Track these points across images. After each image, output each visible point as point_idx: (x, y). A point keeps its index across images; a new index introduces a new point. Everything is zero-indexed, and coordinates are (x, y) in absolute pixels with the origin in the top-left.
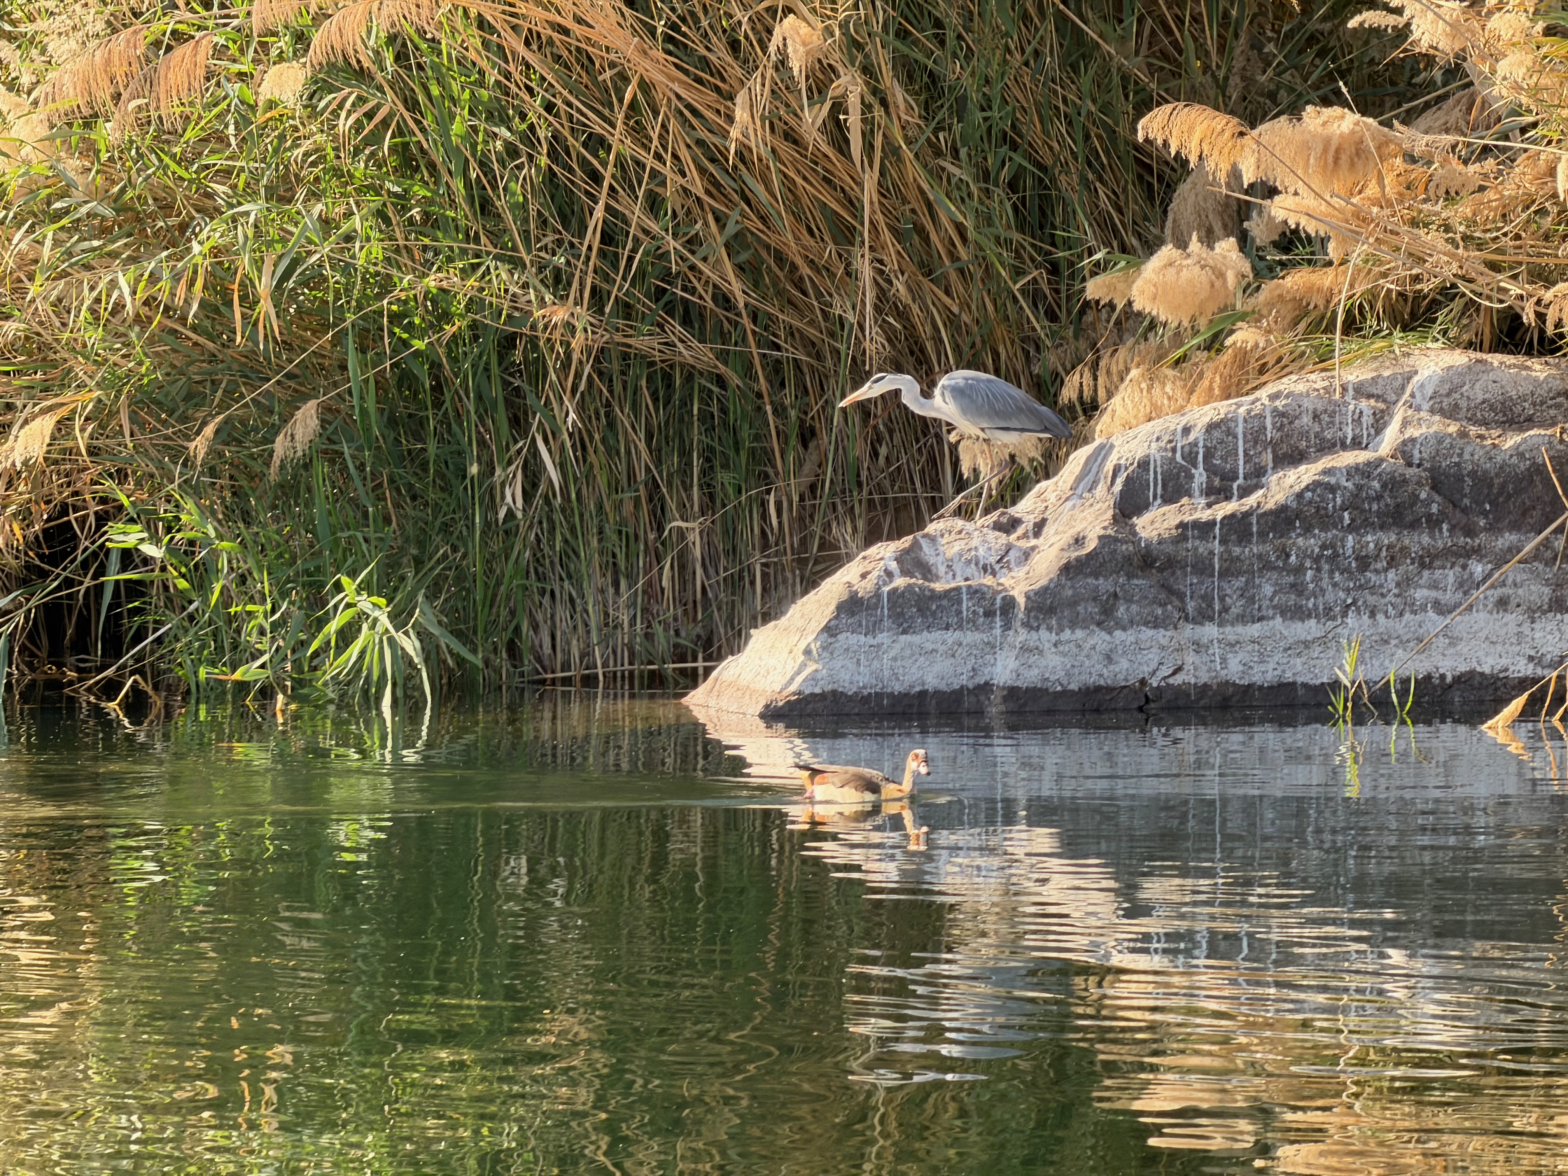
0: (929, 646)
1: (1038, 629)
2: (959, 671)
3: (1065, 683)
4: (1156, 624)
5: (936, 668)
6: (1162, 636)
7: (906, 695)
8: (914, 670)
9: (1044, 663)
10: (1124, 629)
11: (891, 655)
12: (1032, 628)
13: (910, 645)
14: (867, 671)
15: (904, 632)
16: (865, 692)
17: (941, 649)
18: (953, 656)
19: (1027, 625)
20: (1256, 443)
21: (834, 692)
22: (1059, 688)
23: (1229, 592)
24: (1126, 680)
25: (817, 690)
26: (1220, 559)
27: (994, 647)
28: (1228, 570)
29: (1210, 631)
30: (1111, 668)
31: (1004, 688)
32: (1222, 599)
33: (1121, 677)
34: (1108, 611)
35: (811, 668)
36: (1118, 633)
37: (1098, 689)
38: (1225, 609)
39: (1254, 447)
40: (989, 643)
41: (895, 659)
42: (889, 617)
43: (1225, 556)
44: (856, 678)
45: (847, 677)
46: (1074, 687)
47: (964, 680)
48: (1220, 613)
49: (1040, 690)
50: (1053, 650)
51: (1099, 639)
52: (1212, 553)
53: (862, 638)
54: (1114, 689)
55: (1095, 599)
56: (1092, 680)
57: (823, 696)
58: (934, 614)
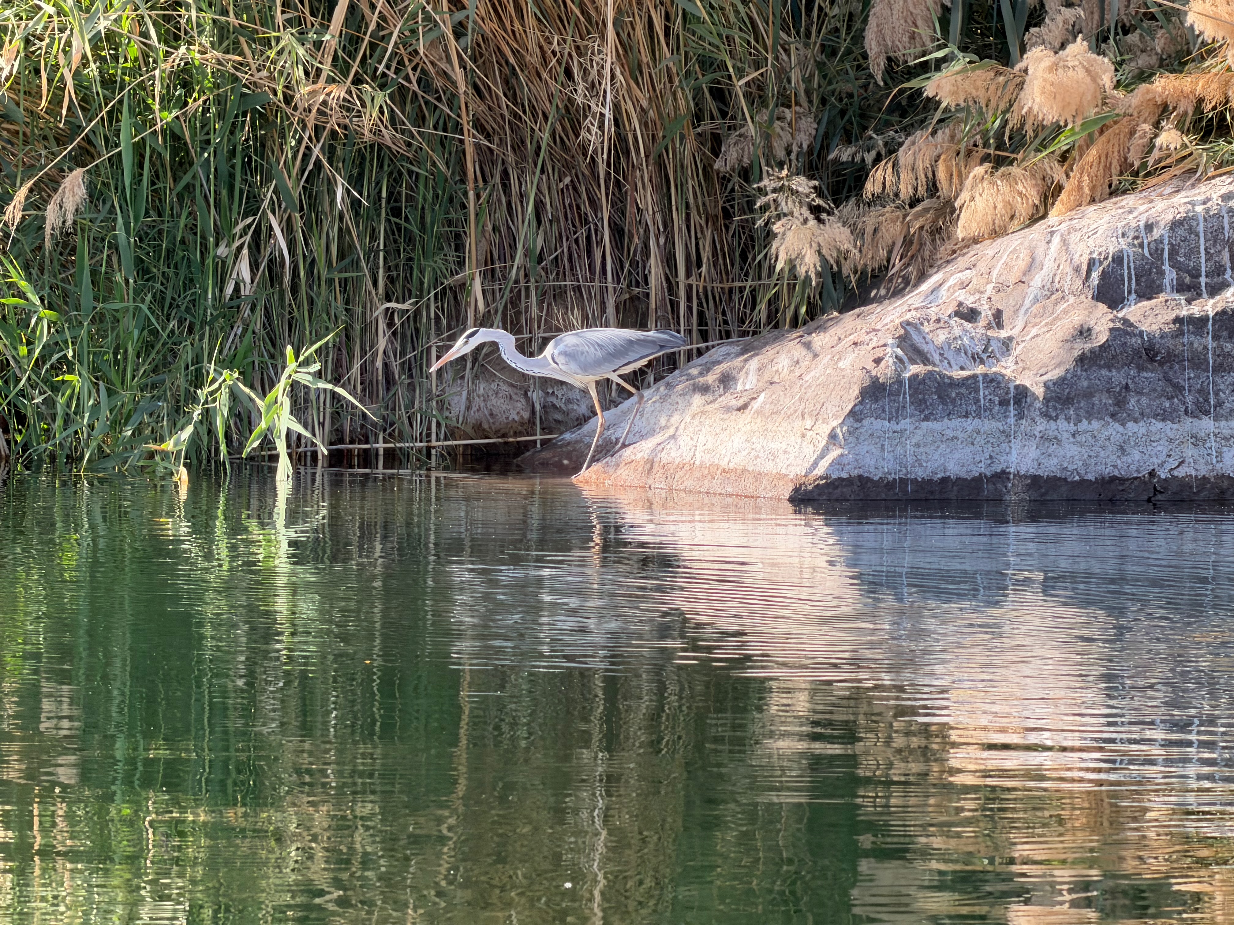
0: (950, 433)
1: (1056, 419)
2: (978, 459)
3: (1083, 472)
4: (1164, 416)
5: (957, 456)
6: (1169, 428)
7: (930, 481)
8: (936, 457)
9: (1062, 453)
10: (1136, 421)
11: (914, 441)
12: (1051, 418)
13: (932, 431)
14: (890, 456)
15: (926, 419)
16: (890, 478)
17: (961, 435)
18: (973, 444)
19: (1046, 415)
20: (1215, 242)
21: (860, 477)
22: (1077, 478)
23: (1222, 387)
24: (1138, 471)
25: (844, 475)
26: (1214, 354)
27: (1008, 436)
28: (1221, 365)
29: (1207, 424)
30: (1124, 459)
31: (1026, 477)
32: (1216, 394)
33: (1133, 468)
34: (1120, 403)
35: (835, 453)
36: (1130, 425)
37: (1113, 479)
38: (1219, 404)
39: (1214, 246)
40: (1004, 432)
41: (918, 445)
42: (912, 403)
43: (1218, 352)
44: (881, 463)
45: (872, 462)
46: (1091, 477)
47: (982, 468)
48: (1215, 407)
49: (1060, 478)
50: (1072, 440)
51: (1114, 429)
52: (1206, 348)
53: (886, 423)
54: (1128, 479)
55: (1108, 391)
56: (1108, 471)
57: (849, 481)
58: (953, 401)
